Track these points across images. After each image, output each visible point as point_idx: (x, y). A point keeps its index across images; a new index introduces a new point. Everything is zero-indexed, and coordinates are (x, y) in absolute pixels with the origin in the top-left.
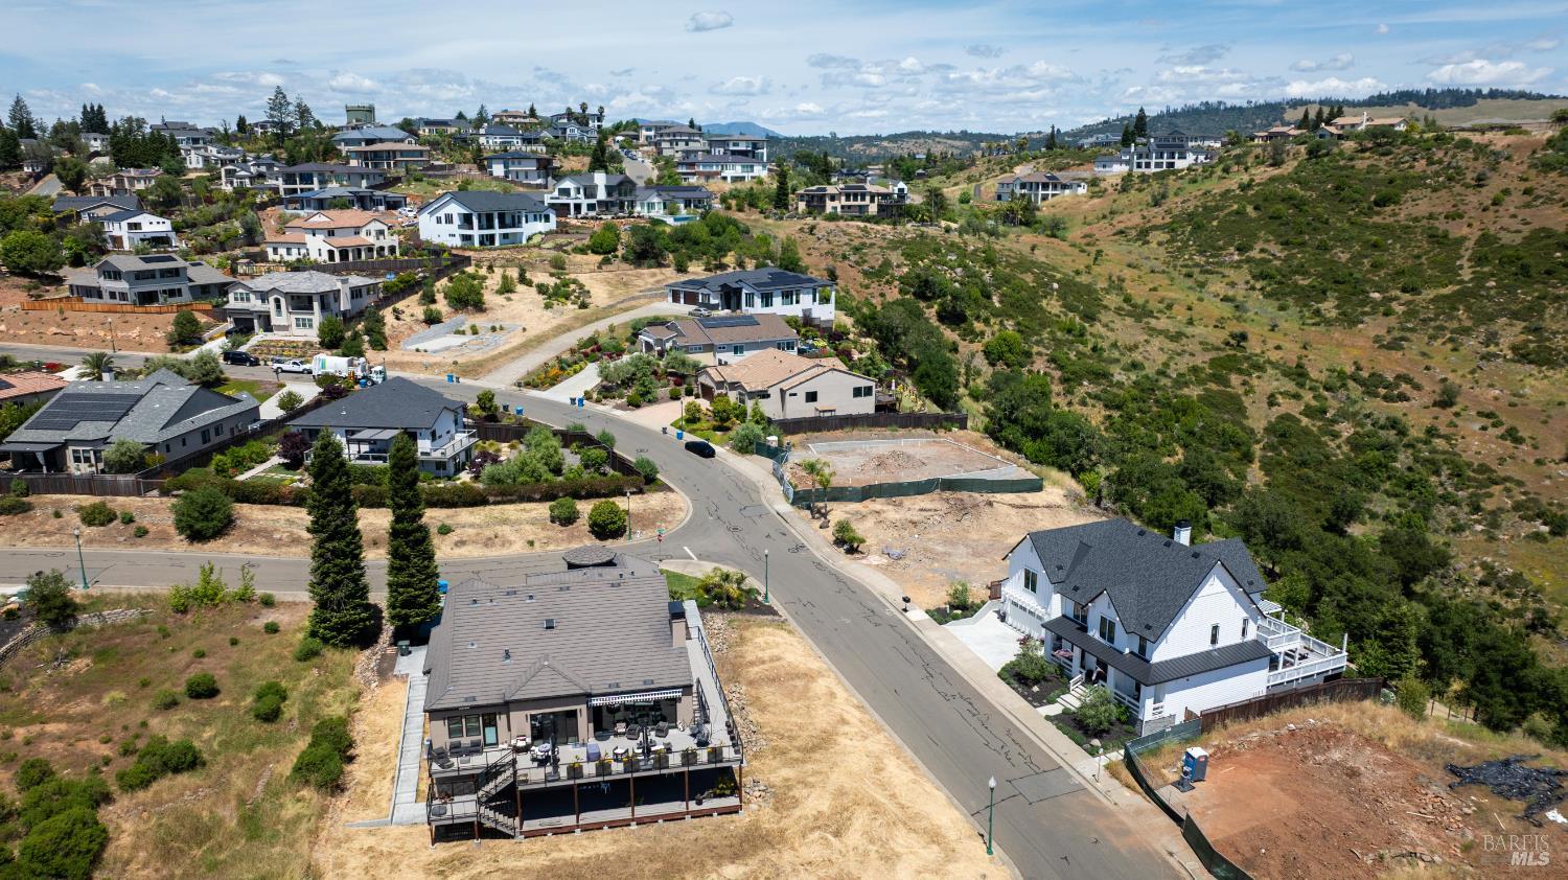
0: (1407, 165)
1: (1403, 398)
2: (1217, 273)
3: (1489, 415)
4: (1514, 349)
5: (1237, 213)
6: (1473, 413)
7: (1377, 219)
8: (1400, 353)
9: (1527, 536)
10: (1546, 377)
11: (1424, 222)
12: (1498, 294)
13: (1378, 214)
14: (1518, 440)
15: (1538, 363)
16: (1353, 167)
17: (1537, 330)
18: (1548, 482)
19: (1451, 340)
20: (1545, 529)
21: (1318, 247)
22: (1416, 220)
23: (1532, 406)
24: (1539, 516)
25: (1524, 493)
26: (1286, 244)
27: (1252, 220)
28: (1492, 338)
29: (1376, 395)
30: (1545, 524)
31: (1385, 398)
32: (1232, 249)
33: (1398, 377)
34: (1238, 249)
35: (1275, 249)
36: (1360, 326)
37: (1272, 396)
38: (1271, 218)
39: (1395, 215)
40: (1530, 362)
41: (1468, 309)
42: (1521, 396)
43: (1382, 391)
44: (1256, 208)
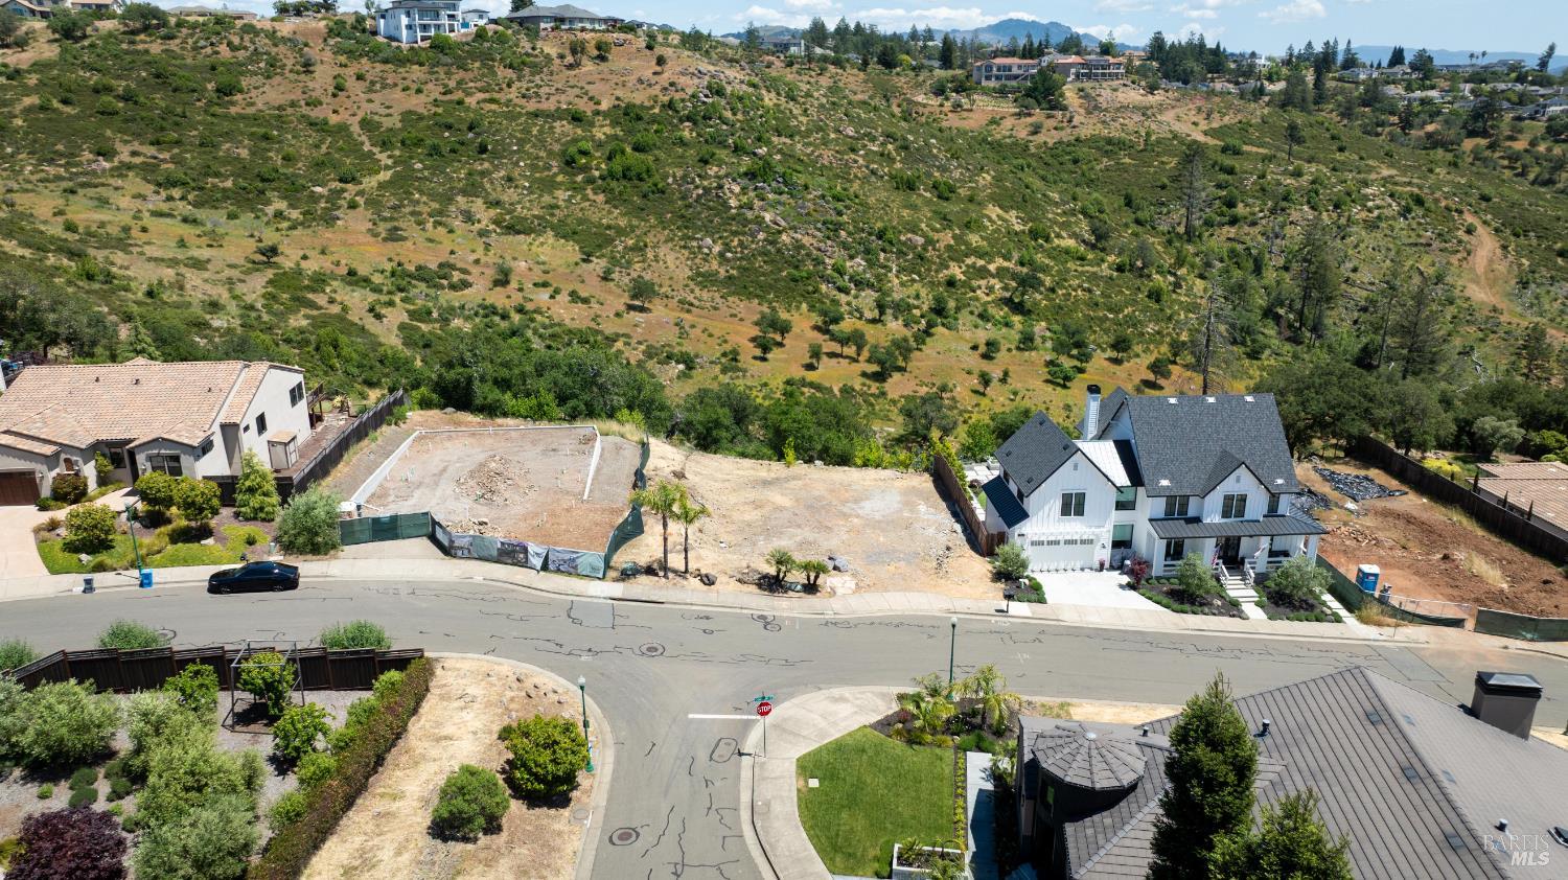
0: (209, 50)
1: (466, 285)
2: (103, 185)
3: (545, 285)
4: (497, 222)
5: (43, 108)
6: (530, 286)
7: (233, 110)
8: (409, 244)
9: (679, 377)
10: (542, 244)
11: (290, 111)
12: (433, 174)
13: (233, 103)
14: (585, 301)
15: (527, 232)
16: (147, 52)
17: (498, 203)
18: (639, 330)
19: (437, 224)
20: (681, 367)
21: (202, 145)
22: (280, 108)
23: (561, 270)
24: (669, 357)
25: (640, 343)
26: (156, 143)
27: (77, 117)
28: (469, 217)
29: (443, 288)
30: (678, 362)
31: (453, 287)
32: (87, 155)
33: (441, 266)
34: (99, 154)
35: (151, 150)
36: (339, 222)
37: (371, 310)
38: (102, 113)
39: (253, 104)
40: (519, 232)
41: (422, 192)
42: (544, 263)
43: (445, 282)
44: (65, 102)
